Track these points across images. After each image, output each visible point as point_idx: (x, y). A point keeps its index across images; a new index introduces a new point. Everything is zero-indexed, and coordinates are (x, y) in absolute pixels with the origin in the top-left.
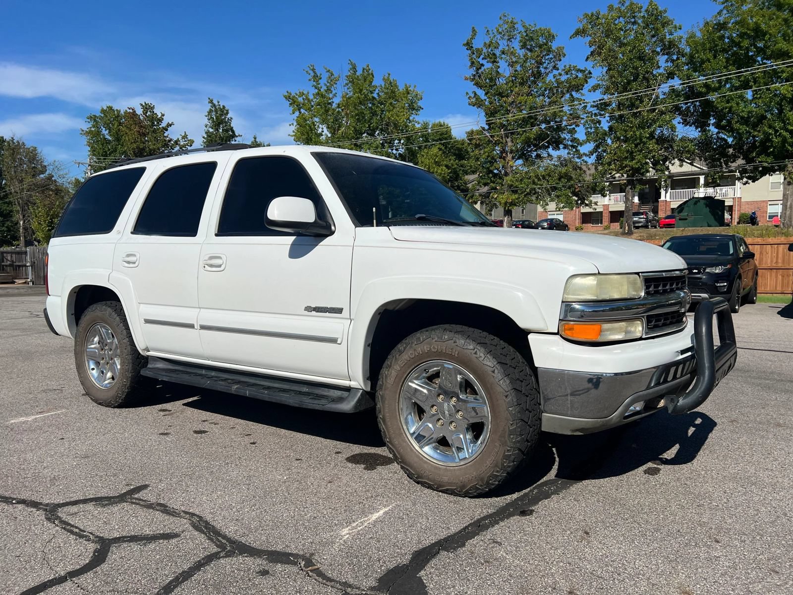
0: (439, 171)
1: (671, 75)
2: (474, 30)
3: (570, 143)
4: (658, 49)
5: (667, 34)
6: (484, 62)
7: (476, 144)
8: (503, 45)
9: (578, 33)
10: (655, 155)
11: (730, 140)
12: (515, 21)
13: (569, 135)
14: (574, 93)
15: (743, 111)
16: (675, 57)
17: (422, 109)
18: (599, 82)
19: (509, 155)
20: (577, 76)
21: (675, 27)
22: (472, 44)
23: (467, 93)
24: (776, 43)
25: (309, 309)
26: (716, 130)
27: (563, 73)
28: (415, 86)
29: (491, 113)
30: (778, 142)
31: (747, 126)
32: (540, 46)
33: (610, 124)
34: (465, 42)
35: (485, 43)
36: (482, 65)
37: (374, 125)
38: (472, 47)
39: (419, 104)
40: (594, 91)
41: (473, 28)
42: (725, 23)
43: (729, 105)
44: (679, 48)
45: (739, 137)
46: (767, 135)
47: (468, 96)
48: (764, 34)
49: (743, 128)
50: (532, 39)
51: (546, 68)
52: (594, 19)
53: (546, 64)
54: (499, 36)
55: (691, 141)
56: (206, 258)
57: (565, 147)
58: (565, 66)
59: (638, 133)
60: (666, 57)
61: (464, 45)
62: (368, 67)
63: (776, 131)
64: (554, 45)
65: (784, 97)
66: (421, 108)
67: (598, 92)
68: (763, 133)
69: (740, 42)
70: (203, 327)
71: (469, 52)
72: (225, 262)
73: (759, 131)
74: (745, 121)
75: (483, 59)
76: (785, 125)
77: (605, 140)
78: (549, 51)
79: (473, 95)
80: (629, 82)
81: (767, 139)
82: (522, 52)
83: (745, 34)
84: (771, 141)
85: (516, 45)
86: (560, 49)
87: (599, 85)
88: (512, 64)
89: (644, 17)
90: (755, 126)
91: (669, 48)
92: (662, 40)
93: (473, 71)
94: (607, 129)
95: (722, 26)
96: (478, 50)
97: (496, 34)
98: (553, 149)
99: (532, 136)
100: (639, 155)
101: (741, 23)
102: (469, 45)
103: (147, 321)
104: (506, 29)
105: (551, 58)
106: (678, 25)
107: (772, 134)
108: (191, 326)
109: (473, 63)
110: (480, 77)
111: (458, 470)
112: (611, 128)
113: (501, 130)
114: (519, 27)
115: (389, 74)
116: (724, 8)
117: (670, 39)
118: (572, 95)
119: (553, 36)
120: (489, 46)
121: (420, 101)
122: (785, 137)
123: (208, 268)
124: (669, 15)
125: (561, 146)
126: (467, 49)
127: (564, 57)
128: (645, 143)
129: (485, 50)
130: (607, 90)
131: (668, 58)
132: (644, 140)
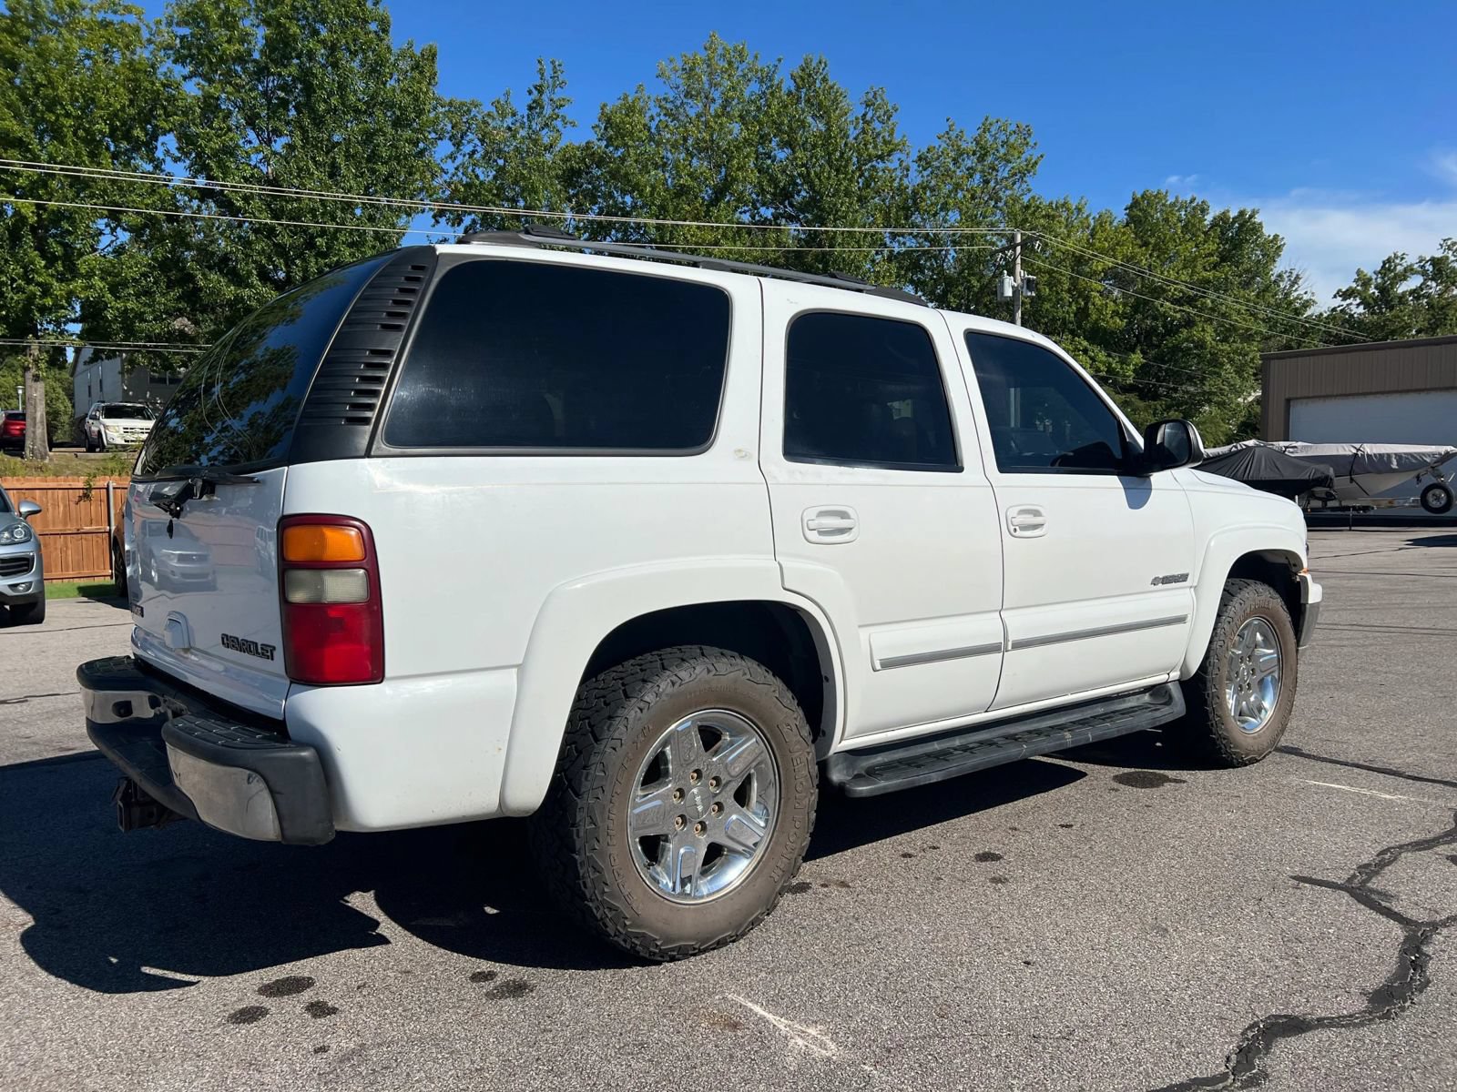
63: (13, 280)
70: (1016, 645)
72: (1046, 519)
108: (996, 648)
123: (1019, 531)
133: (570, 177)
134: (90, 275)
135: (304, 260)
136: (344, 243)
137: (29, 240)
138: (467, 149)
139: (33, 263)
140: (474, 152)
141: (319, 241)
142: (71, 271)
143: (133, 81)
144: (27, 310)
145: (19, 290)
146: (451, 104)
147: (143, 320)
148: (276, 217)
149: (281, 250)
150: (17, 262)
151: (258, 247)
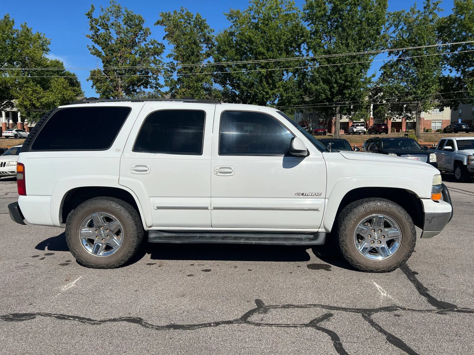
0: (68, 94)
1: (208, 55)
2: (93, 7)
3: (154, 85)
4: (202, 40)
5: (207, 33)
6: (100, 28)
7: (97, 79)
8: (112, 20)
9: (158, 23)
10: (204, 98)
11: (237, 93)
12: (120, 7)
13: (155, 81)
14: (156, 56)
15: (244, 79)
16: (210, 46)
17: (50, 51)
18: (172, 53)
19: (120, 89)
20: (158, 47)
21: (211, 30)
22: (92, 15)
23: (88, 46)
24: (259, 48)
25: (298, 194)
26: (231, 88)
27: (150, 43)
28: (44, 34)
29: (107, 62)
30: (261, 97)
31: (246, 87)
32: (136, 25)
33: (178, 77)
34: (87, 13)
35: (101, 16)
36: (99, 30)
37: (15, 57)
38: (92, 17)
39: (48, 47)
40: (169, 57)
41: (92, 5)
42: (234, 33)
43: (238, 76)
44: (212, 41)
45: (242, 92)
46: (256, 93)
47: (89, 48)
48: (253, 42)
49: (245, 88)
50: (131, 20)
51: (139, 39)
52: (167, 17)
53: (139, 36)
54: (109, 14)
55: (220, 91)
56: (218, 168)
57: (151, 87)
58: (151, 40)
59: (195, 85)
60: (206, 45)
61: (86, 14)
62: (8, 15)
63: (260, 91)
64: (144, 26)
65: (263, 75)
66: (49, 49)
67: (172, 58)
68: (254, 92)
69: (241, 44)
70: (215, 208)
71: (90, 20)
72: (234, 170)
73: (252, 90)
74: (245, 85)
75: (99, 26)
76: (263, 88)
77: (176, 86)
78: (141, 29)
79: (92, 48)
80: (189, 56)
81: (256, 95)
82: (125, 27)
83: (244, 40)
84: (257, 95)
85: (121, 21)
86: (147, 29)
87: (172, 54)
88: (118, 33)
89: (194, 21)
90: (250, 87)
91: (208, 40)
92: (204, 36)
93: (92, 33)
94: (176, 80)
95: (232, 34)
96: (95, 20)
97: (108, 12)
98: (143, 88)
99: (135, 79)
100: (197, 96)
101: (242, 34)
102: (89, 15)
103: (159, 208)
104: (114, 10)
105: (142, 34)
106: (212, 29)
107: (258, 93)
108: (206, 208)
109: (92, 27)
110: (97, 37)
111: (386, 261)
112: (179, 79)
113: (114, 72)
114: (123, 10)
115: (26, 23)
116: (234, 25)
117: (208, 35)
118: (155, 58)
119: (143, 21)
120: (104, 18)
121: (49, 45)
122: (264, 95)
123: (219, 174)
124: (207, 23)
125: (149, 86)
126: (88, 18)
127: (150, 34)
128: (199, 91)
129: (100, 20)
130: (176, 58)
131: (207, 46)
132: (199, 89)
133: (441, 29)
134: (279, 87)
135: (335, 75)
136: (348, 68)
137: (264, 80)
138: (400, 27)
139: (265, 86)
140: (402, 28)
141: (341, 69)
142: (275, 87)
143: (292, 30)
144: (263, 99)
145: (261, 94)
146: (394, 14)
147: (293, 99)
148: (329, 63)
149: (330, 73)
150: (262, 86)
151: (323, 73)
